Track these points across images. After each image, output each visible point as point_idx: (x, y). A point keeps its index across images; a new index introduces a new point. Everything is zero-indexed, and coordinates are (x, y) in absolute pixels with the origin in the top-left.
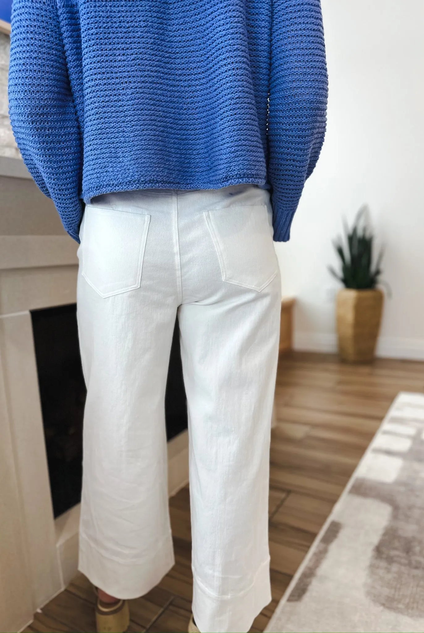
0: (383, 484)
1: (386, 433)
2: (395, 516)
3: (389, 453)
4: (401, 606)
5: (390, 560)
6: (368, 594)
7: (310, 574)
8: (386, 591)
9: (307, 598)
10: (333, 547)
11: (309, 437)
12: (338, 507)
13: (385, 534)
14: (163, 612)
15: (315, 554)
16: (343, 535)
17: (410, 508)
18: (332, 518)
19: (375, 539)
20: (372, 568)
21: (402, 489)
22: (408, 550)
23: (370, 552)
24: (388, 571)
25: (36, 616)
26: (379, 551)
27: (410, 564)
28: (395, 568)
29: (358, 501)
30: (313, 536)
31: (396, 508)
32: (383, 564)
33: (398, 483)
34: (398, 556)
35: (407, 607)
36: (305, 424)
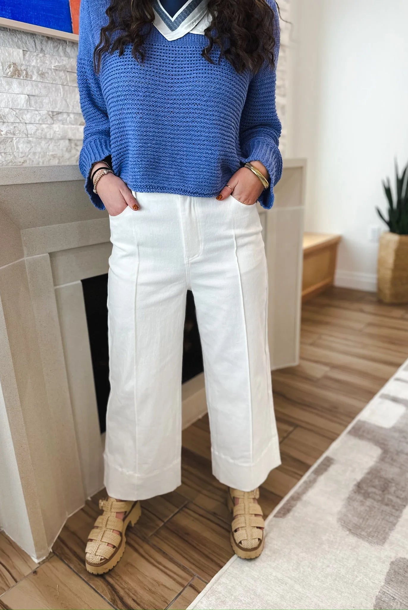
0: (381, 428)
1: (398, 379)
2: (382, 459)
3: (395, 400)
4: (363, 533)
5: (367, 495)
6: (340, 520)
7: (297, 498)
8: (355, 520)
9: (290, 516)
10: (322, 479)
11: (327, 377)
12: (335, 445)
13: (368, 473)
14: (178, 512)
15: (305, 482)
16: (332, 470)
17: (398, 453)
18: (327, 454)
19: (359, 476)
20: (350, 499)
21: (396, 435)
22: (385, 489)
23: (352, 486)
24: (362, 503)
25: (87, 502)
26: (359, 486)
27: (382, 501)
28: (369, 502)
29: (354, 441)
30: (308, 467)
31: (386, 451)
32: (360, 498)
33: (394, 429)
34: (375, 493)
35: (369, 535)
36: (326, 364)
